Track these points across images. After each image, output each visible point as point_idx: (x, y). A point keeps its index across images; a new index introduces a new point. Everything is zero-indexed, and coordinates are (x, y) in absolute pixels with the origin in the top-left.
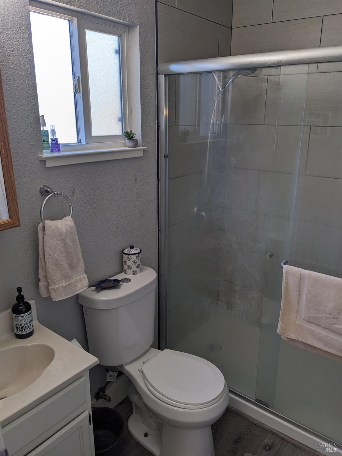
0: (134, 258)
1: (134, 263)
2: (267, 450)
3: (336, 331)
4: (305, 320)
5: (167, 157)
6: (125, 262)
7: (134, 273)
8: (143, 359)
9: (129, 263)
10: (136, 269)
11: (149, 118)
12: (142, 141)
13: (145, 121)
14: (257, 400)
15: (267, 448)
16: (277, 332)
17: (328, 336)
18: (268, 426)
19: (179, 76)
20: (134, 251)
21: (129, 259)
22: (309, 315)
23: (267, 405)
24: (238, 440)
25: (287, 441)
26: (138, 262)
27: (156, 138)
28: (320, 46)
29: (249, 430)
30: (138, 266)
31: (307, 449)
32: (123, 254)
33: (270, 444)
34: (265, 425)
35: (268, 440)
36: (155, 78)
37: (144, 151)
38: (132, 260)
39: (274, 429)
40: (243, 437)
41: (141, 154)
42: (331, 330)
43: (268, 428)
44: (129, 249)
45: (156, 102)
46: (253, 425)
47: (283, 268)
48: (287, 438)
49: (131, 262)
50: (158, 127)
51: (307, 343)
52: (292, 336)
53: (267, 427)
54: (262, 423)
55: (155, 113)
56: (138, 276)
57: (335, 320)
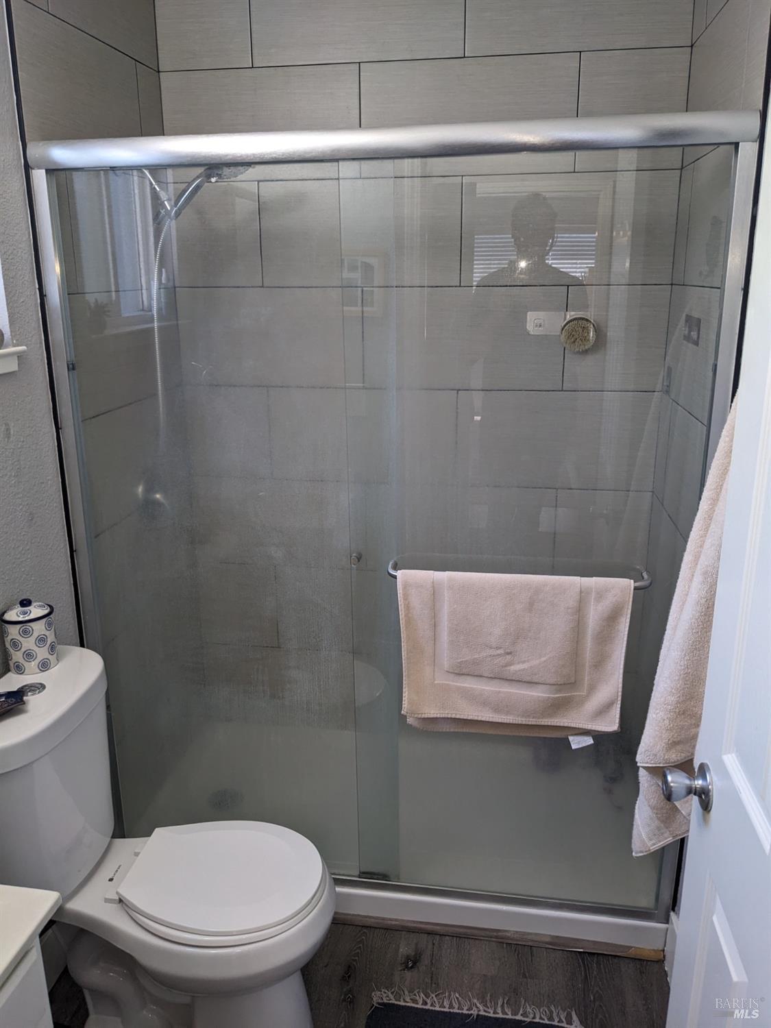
0: (39, 628)
1: (41, 640)
2: (412, 967)
3: (514, 678)
4: (451, 673)
5: (73, 369)
6: (15, 644)
7: (44, 666)
8: (106, 871)
9: (28, 643)
10: (47, 655)
11: (21, 276)
12: (11, 332)
13: (13, 282)
14: (363, 874)
15: (410, 964)
16: (402, 712)
17: (499, 692)
18: (396, 920)
19: (72, 175)
20: (36, 611)
21: (26, 633)
22: (459, 661)
23: (385, 877)
24: (349, 973)
25: (440, 935)
26: (51, 638)
27: (39, 323)
28: (360, 126)
29: (361, 945)
30: (52, 648)
31: (483, 933)
32: (6, 625)
33: (413, 954)
34: (391, 920)
35: (405, 949)
36: (22, 176)
37: (20, 357)
38: (36, 634)
39: (408, 921)
40: (355, 963)
41: (13, 366)
42: (503, 679)
43: (397, 923)
44: (19, 609)
45: (29, 235)
46: (365, 930)
47: (395, 577)
48: (438, 928)
49: (32, 640)
50: (43, 296)
51: (462, 717)
52: (432, 712)
53: (394, 923)
54: (384, 919)
55: (32, 263)
56: (54, 671)
57: (508, 657)
